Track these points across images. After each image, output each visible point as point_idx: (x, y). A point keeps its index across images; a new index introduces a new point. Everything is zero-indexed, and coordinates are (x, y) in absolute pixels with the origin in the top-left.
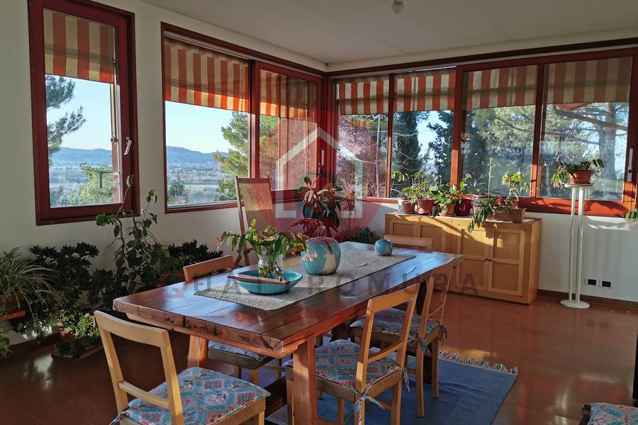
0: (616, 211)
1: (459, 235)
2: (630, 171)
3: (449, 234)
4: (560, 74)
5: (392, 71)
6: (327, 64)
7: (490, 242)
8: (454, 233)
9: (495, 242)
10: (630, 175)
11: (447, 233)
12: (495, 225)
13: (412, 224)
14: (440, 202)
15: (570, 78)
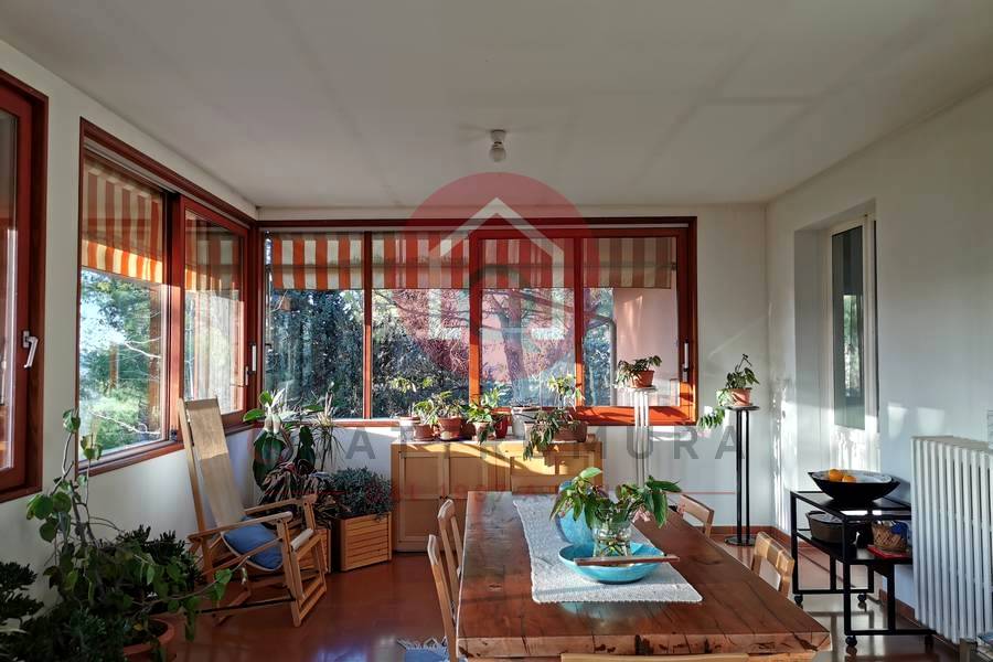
0: (673, 418)
1: (508, 465)
2: (685, 370)
3: (493, 466)
4: (594, 251)
5: (367, 228)
6: (257, 208)
7: (551, 470)
8: (500, 463)
9: (557, 470)
10: (685, 374)
11: (490, 465)
12: (556, 448)
13: (435, 456)
14: (474, 420)
15: (604, 257)
